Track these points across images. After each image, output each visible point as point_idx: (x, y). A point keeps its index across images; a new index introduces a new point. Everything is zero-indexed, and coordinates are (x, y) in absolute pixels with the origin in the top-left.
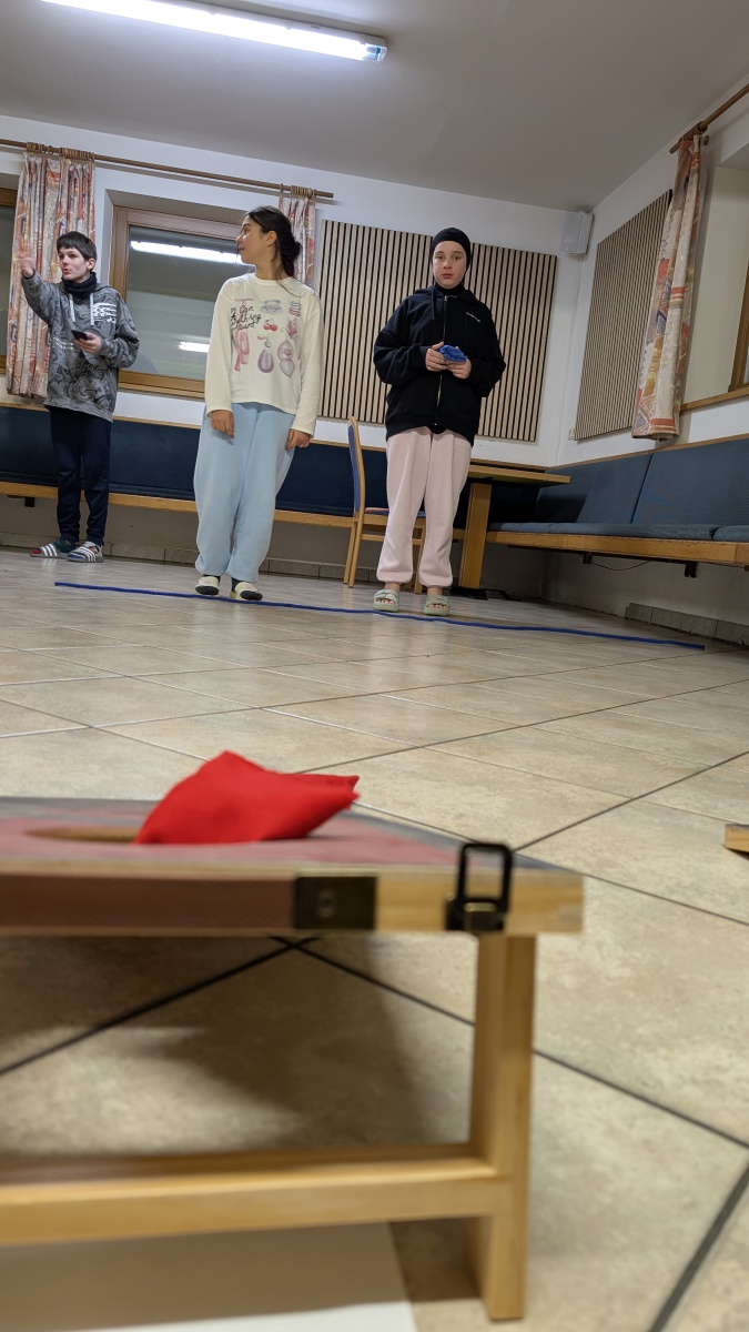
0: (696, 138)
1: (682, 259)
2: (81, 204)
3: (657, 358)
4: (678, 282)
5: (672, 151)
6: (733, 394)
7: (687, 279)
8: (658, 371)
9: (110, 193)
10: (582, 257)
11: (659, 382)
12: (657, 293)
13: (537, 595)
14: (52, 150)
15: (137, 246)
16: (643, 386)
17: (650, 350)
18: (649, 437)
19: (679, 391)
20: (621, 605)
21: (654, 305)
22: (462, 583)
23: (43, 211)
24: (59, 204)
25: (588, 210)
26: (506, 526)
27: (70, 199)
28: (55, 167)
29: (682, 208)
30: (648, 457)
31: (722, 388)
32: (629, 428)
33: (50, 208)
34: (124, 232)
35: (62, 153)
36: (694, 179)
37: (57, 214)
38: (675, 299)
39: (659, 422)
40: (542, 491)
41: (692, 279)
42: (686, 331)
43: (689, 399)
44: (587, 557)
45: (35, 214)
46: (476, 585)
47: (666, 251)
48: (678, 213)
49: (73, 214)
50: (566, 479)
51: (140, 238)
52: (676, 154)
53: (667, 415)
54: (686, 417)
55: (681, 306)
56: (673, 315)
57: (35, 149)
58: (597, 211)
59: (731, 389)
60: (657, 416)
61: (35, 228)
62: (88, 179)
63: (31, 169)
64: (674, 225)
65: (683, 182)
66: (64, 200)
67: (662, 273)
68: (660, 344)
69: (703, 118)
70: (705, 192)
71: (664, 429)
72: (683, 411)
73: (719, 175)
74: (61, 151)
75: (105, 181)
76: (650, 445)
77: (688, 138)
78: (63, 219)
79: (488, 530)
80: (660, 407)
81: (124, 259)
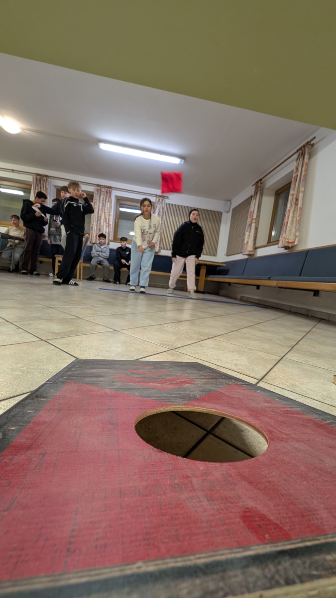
0: (259, 183)
1: (256, 211)
2: (109, 198)
3: (249, 235)
4: (255, 217)
5: (253, 186)
6: (269, 244)
7: (257, 216)
8: (249, 238)
9: (116, 196)
10: (228, 212)
11: (250, 241)
12: (249, 220)
13: (217, 293)
14: (102, 186)
15: (121, 209)
16: (245, 242)
17: (247, 233)
18: (247, 255)
19: (255, 244)
20: (239, 296)
21: (248, 223)
22: (199, 290)
23: (100, 200)
24: (104, 198)
25: (230, 201)
26: (210, 276)
27: (106, 198)
28: (103, 190)
29: (256, 199)
30: (247, 260)
31: (265, 243)
32: (241, 253)
33: (101, 199)
34: (118, 206)
35: (105, 187)
36: (259, 192)
37: (103, 201)
38: (254, 221)
39: (250, 251)
40: (218, 268)
41: (258, 216)
42: (256, 229)
43: (257, 245)
44: (230, 284)
45: (98, 201)
46: (202, 290)
47: (251, 209)
48: (254, 201)
49: (107, 201)
50: (225, 265)
51: (122, 207)
52: (254, 186)
53: (251, 249)
54: (256, 250)
55: (255, 223)
56: (253, 225)
57: (98, 185)
58: (232, 201)
59: (268, 243)
60: (249, 250)
61: (98, 204)
62: (110, 193)
63: (97, 190)
64: (254, 203)
65: (256, 193)
66: (105, 198)
67: (251, 215)
68: (250, 232)
69: (261, 177)
70: (262, 195)
71: (251, 253)
72: (256, 248)
73: (265, 191)
74: (104, 186)
75: (115, 193)
76: (246, 257)
77: (257, 182)
78: (104, 202)
79: (206, 277)
80: (250, 247)
81: (118, 212)
